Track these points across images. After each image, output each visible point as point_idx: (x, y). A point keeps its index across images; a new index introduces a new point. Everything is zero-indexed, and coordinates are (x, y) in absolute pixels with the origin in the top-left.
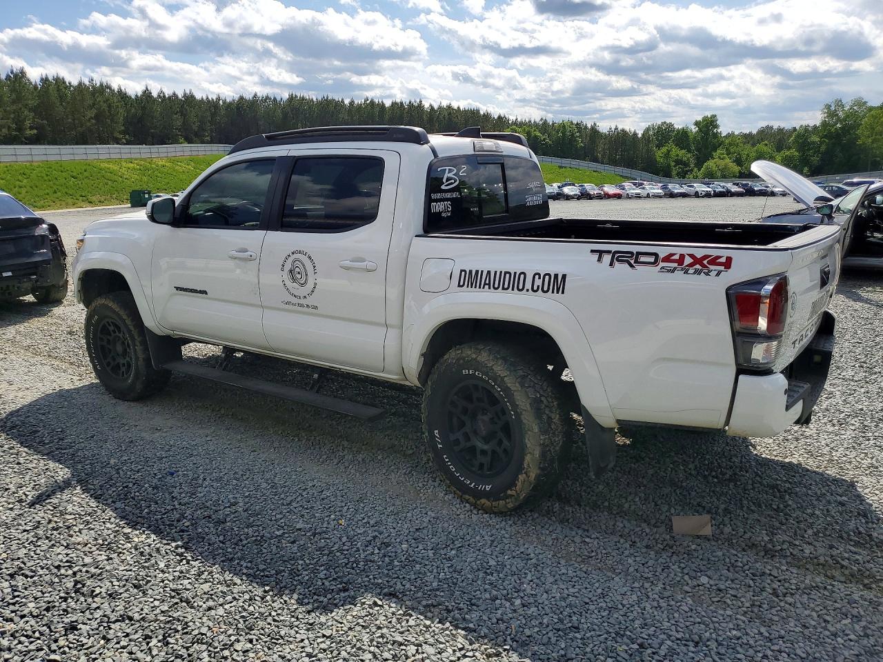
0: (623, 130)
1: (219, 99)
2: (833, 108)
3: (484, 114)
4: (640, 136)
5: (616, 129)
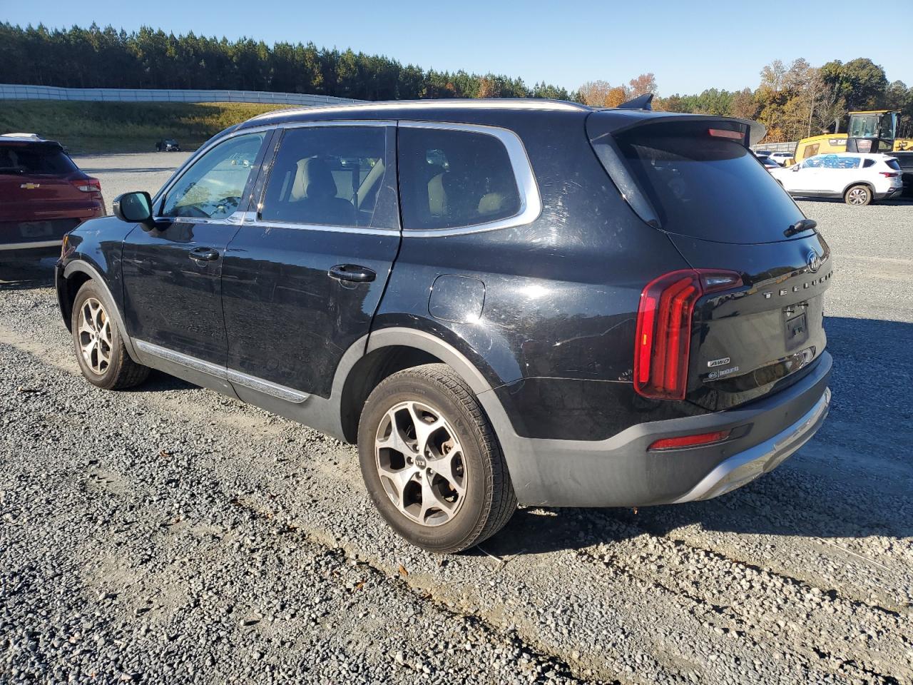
0: (551, 87)
2: (772, 69)
5: (543, 85)
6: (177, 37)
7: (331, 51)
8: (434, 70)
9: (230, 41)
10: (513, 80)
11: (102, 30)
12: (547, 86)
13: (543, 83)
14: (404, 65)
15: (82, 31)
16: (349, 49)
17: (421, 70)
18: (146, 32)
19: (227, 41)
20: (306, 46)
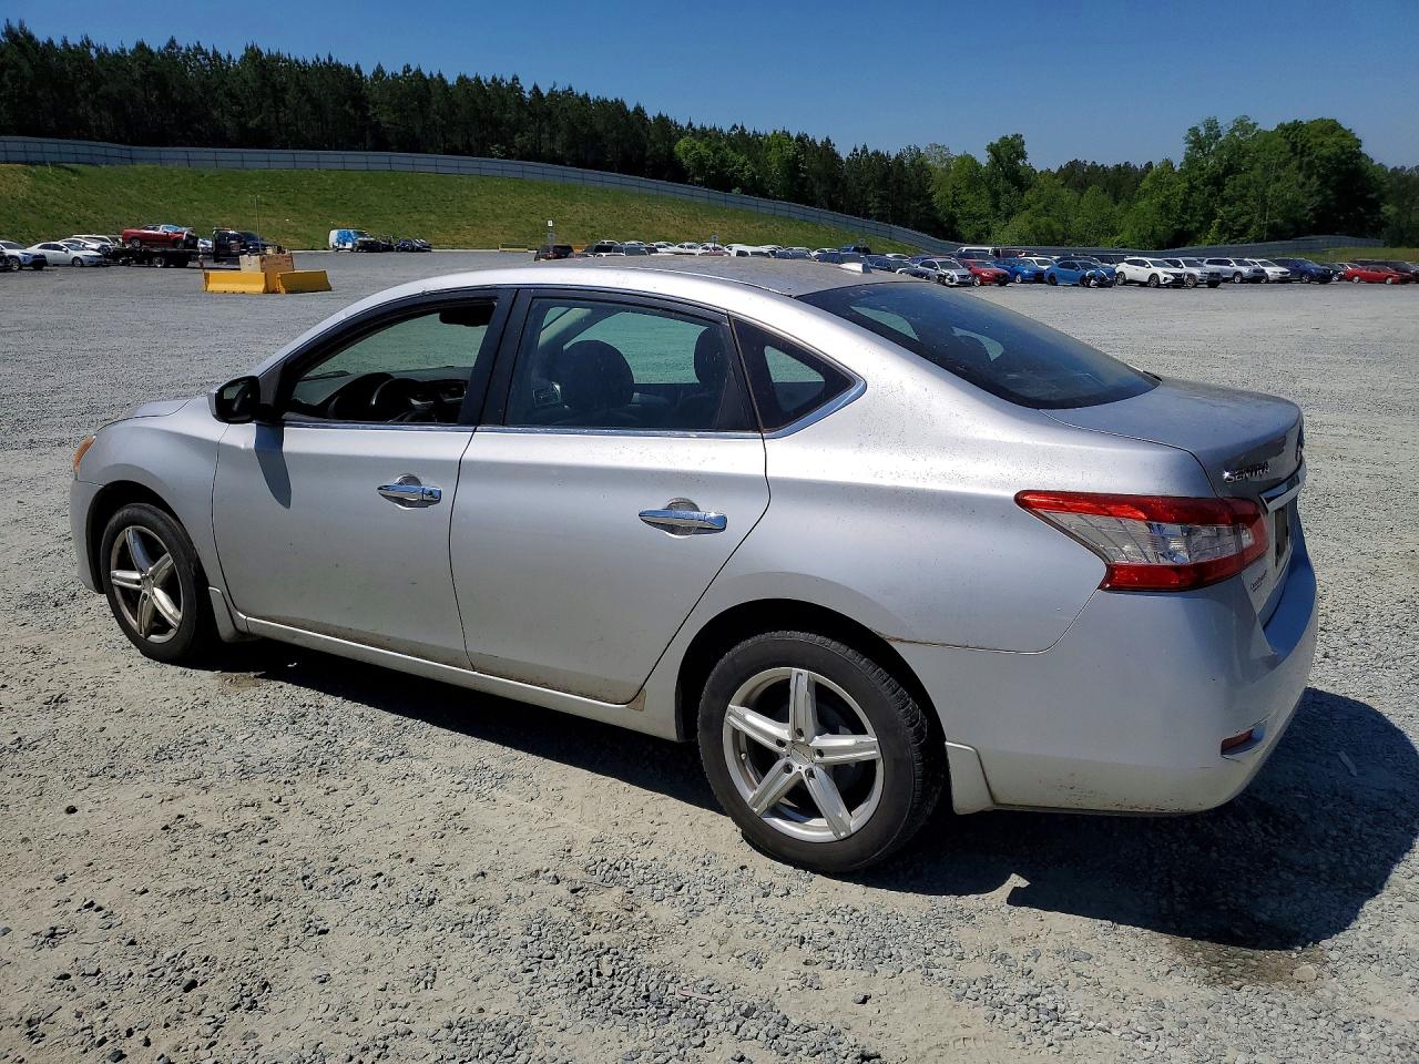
0: (876, 153)
1: (87, 44)
2: (1203, 132)
3: (633, 110)
5: (865, 150)
7: (545, 92)
9: (388, 71)
10: (819, 144)
11: (183, 51)
12: (870, 152)
13: (865, 147)
14: (653, 113)
15: (151, 52)
18: (253, 54)
19: (382, 72)
20: (504, 84)
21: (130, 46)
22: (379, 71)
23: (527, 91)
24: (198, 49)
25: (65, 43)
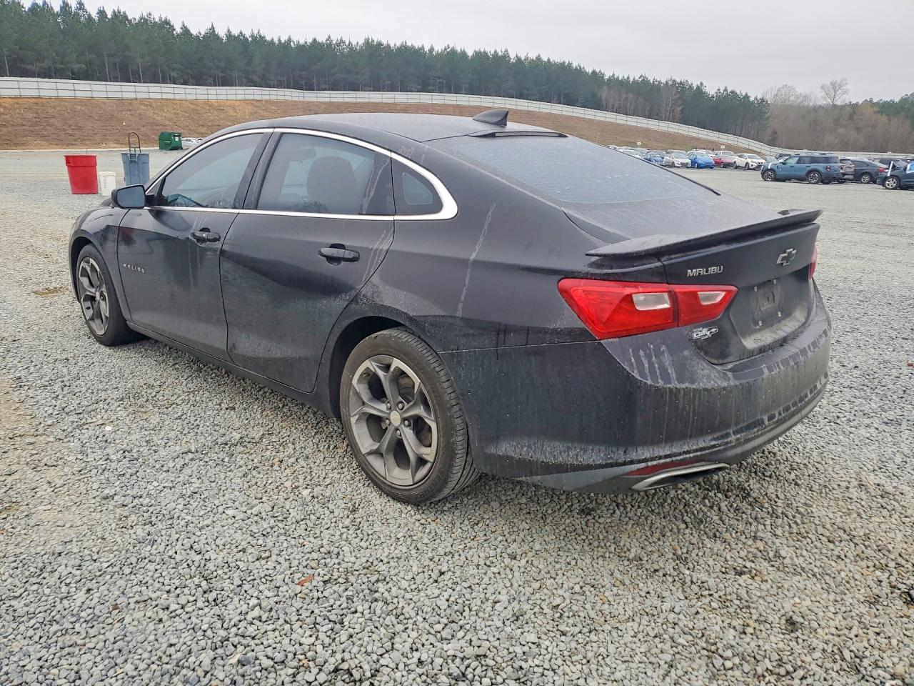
0: (733, 92)
1: (290, 40)
3: (576, 67)
4: (752, 99)
5: (725, 90)
6: (392, 45)
7: (523, 58)
8: (616, 76)
9: (436, 49)
10: (695, 86)
11: (334, 42)
12: (729, 91)
14: (589, 70)
15: (319, 43)
16: (539, 56)
17: (602, 75)
18: (368, 43)
19: (433, 49)
20: (500, 54)
21: (310, 41)
22: (432, 50)
23: (512, 58)
24: (342, 41)
25: (280, 40)
